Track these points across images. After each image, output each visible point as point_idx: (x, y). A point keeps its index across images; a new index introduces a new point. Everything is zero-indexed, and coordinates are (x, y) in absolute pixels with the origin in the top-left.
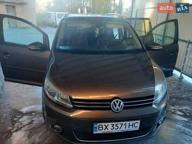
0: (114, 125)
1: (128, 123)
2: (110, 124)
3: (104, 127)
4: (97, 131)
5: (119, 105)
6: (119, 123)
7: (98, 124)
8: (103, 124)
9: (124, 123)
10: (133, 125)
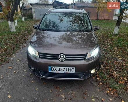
0: (60, 68)
1: (68, 68)
2: (58, 67)
3: (54, 69)
4: (50, 71)
5: (63, 58)
6: (63, 68)
7: (51, 67)
8: (54, 67)
9: (65, 68)
10: (71, 70)
